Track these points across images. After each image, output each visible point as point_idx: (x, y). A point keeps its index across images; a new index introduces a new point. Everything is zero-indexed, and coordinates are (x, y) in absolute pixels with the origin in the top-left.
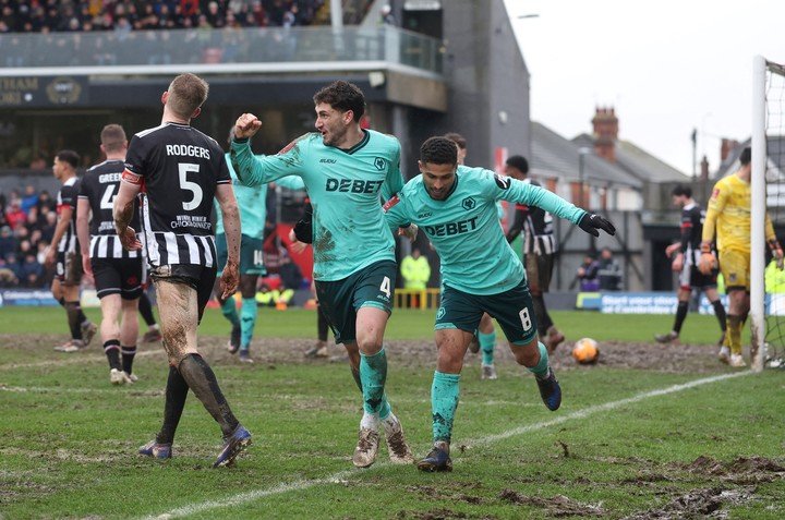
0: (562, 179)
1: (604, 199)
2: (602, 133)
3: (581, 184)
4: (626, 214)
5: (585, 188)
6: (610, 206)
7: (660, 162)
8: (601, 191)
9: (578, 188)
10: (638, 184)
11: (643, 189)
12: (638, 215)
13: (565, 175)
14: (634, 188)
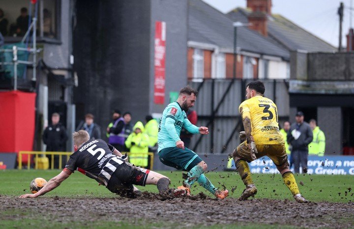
0: (217, 51)
1: (256, 69)
2: (255, 8)
3: (235, 55)
4: (275, 82)
5: (239, 58)
6: (261, 75)
7: (310, 34)
8: (254, 62)
9: (232, 58)
10: (287, 54)
11: (290, 60)
12: (286, 84)
13: (220, 46)
14: (284, 59)
